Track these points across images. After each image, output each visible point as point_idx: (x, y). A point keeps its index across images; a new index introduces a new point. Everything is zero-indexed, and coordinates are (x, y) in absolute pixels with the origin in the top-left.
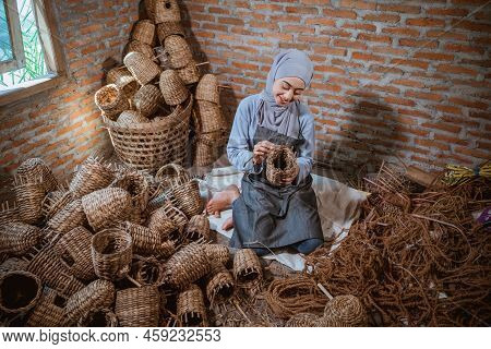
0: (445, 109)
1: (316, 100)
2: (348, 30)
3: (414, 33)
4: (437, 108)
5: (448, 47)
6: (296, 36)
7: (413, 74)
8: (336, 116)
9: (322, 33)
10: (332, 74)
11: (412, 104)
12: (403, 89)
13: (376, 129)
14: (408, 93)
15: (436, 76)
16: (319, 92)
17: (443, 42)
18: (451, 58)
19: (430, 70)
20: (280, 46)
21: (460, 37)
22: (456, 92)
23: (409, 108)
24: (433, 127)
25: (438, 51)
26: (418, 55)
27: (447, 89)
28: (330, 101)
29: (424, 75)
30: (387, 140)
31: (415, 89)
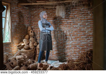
0: (82, 47)
1: (59, 48)
3: (74, 34)
4: (80, 47)
5: (80, 35)
7: (75, 41)
8: (63, 51)
10: (61, 43)
11: (76, 46)
12: (74, 44)
13: (70, 52)
14: (75, 45)
15: (79, 41)
16: (59, 46)
17: (79, 35)
18: (81, 37)
19: (78, 40)
21: (81, 34)
22: (83, 43)
23: (76, 47)
24: (80, 50)
25: (78, 36)
26: (75, 37)
27: (81, 43)
28: (62, 48)
29: (77, 41)
30: (73, 54)
31: (76, 43)
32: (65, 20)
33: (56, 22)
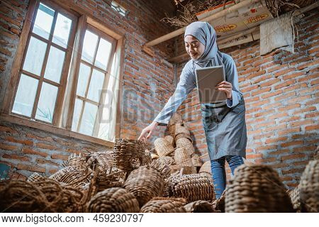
1: (287, 169)
2: (297, 115)
6: (264, 129)
9: (280, 122)
10: (295, 146)
20: (254, 138)
32: (296, 66)
33: (262, 82)
